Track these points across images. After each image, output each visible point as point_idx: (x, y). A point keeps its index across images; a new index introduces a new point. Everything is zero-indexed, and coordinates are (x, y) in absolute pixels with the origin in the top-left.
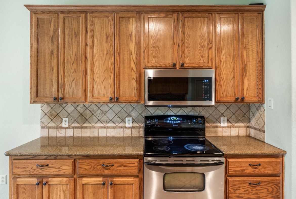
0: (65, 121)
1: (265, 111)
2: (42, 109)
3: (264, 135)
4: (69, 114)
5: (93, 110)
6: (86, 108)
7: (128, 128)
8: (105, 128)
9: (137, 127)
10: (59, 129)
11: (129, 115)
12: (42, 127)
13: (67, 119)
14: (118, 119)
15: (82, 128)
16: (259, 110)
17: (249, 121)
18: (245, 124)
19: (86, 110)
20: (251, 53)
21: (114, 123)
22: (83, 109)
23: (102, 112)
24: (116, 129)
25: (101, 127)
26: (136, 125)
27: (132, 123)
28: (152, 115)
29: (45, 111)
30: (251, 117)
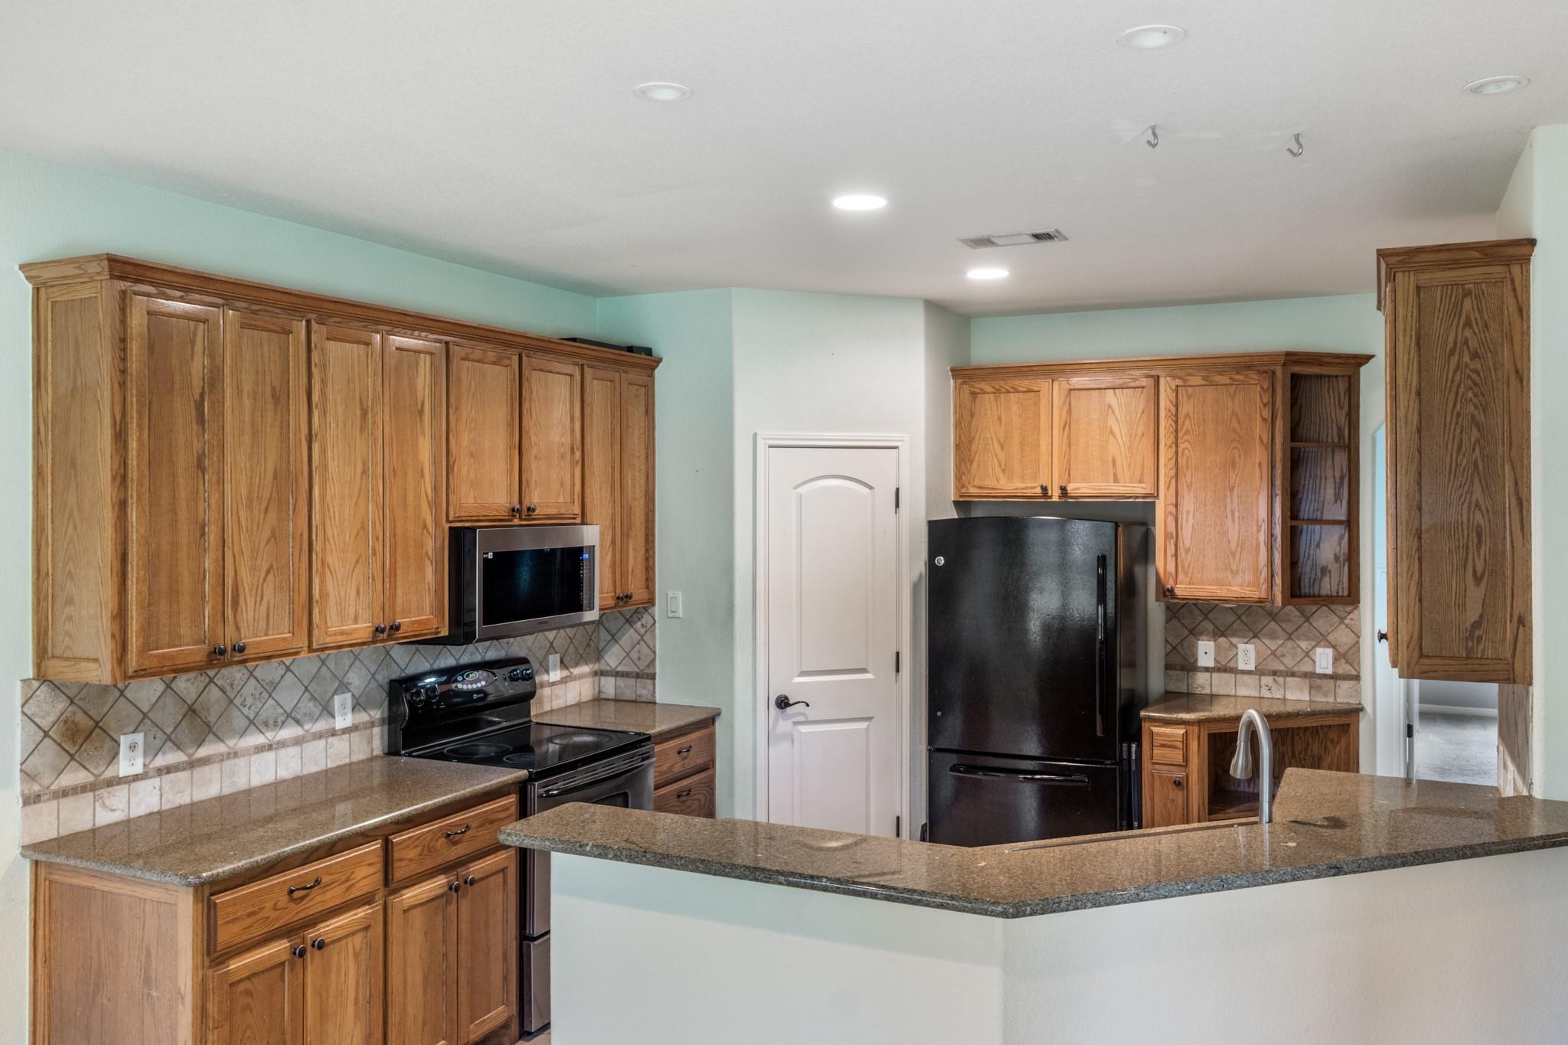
0: (133, 747)
1: (657, 624)
2: (29, 713)
3: (654, 684)
4: (145, 715)
5: (232, 685)
6: (207, 680)
7: (340, 732)
8: (270, 747)
9: (363, 723)
10: (103, 792)
11: (343, 687)
12: (30, 800)
13: (139, 738)
14: (311, 704)
15: (192, 765)
16: (635, 623)
17: (599, 656)
18: (591, 666)
19: (206, 687)
20: (637, 474)
21: (298, 722)
22: (196, 684)
23: (263, 687)
24: (304, 746)
25: (260, 749)
26: (363, 717)
27: (353, 709)
28: (403, 675)
29: (43, 718)
30: (602, 644)
